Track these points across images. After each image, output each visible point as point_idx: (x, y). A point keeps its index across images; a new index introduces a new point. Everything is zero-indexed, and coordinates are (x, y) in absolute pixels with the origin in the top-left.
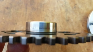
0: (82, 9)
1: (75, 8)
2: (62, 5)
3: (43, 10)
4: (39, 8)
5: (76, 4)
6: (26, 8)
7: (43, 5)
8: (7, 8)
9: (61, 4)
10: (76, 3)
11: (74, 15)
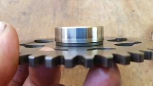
0: (143, 19)
1: (132, 16)
2: (112, 12)
3: (82, 19)
4: (75, 14)
5: (134, 11)
6: (55, 15)
7: (81, 10)
8: (24, 14)
9: (110, 11)
10: (133, 9)
11: (131, 27)
